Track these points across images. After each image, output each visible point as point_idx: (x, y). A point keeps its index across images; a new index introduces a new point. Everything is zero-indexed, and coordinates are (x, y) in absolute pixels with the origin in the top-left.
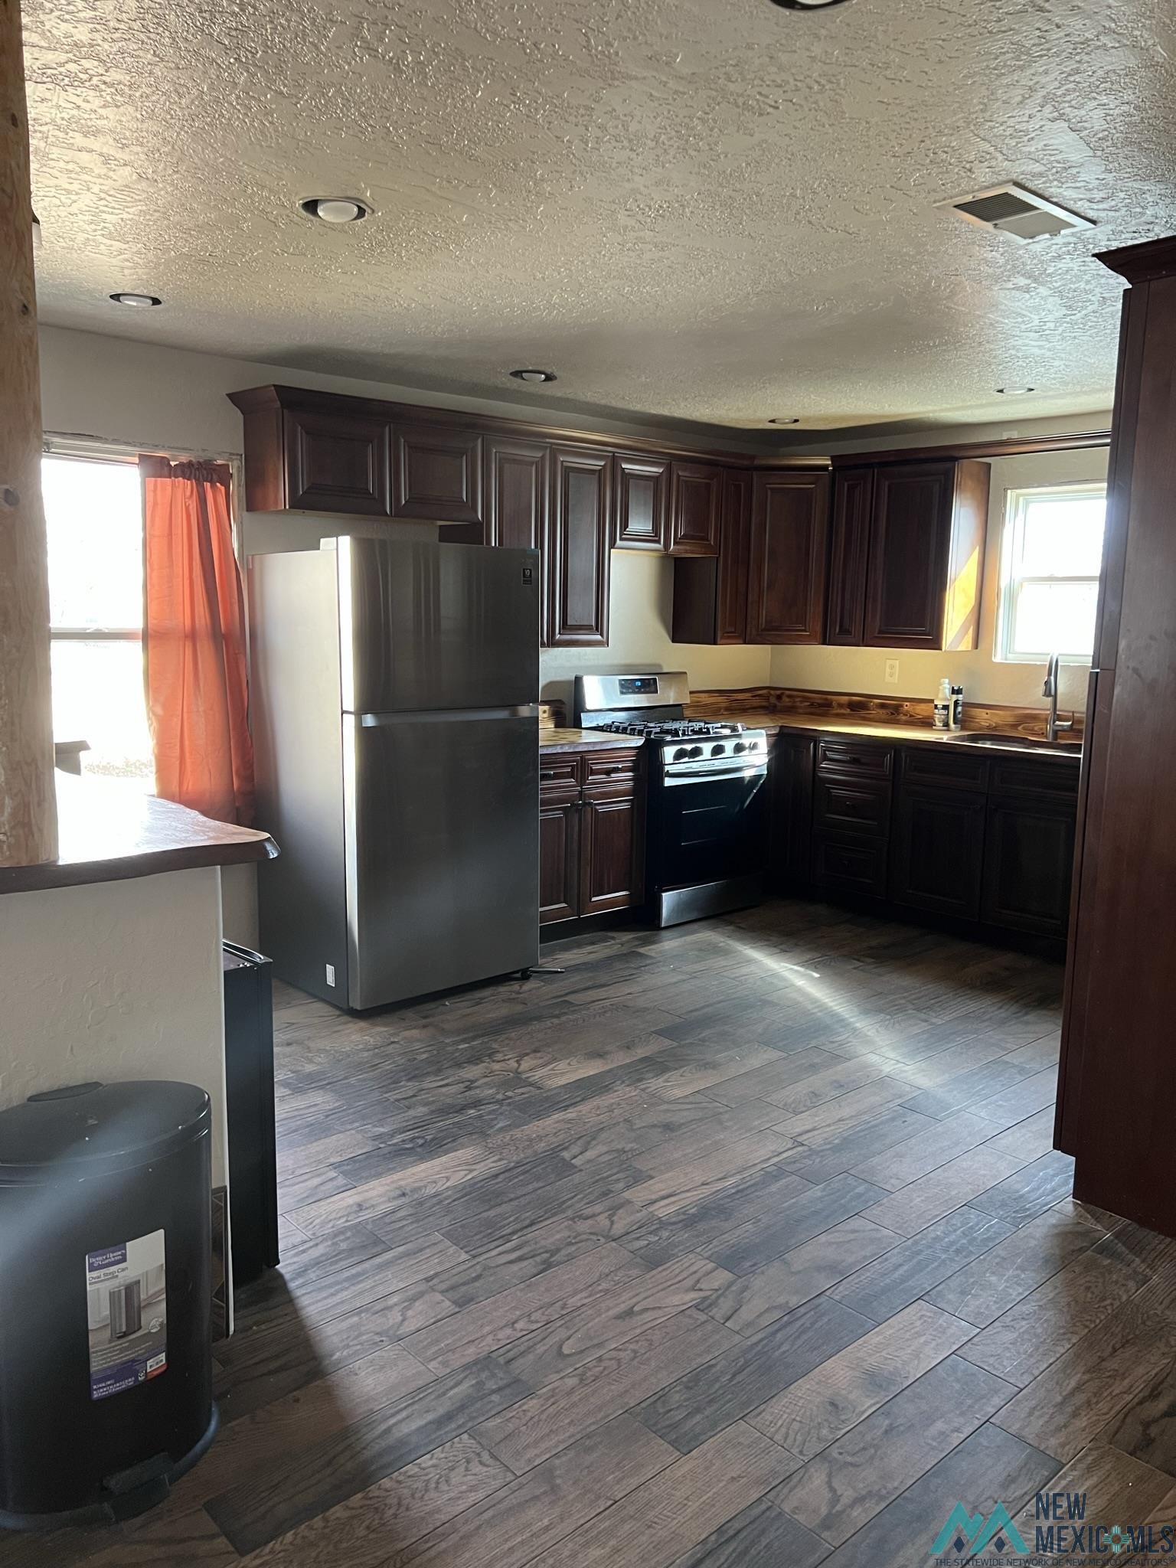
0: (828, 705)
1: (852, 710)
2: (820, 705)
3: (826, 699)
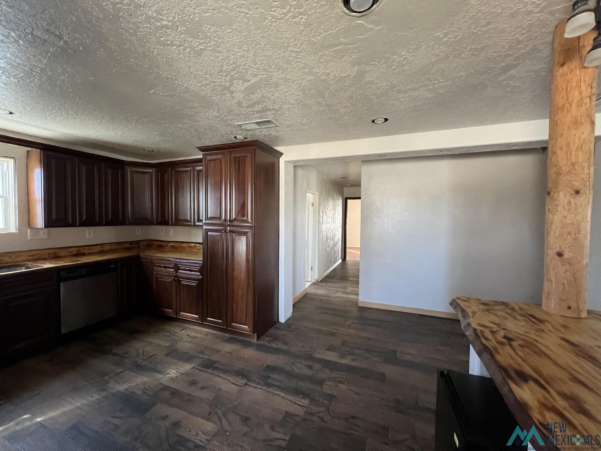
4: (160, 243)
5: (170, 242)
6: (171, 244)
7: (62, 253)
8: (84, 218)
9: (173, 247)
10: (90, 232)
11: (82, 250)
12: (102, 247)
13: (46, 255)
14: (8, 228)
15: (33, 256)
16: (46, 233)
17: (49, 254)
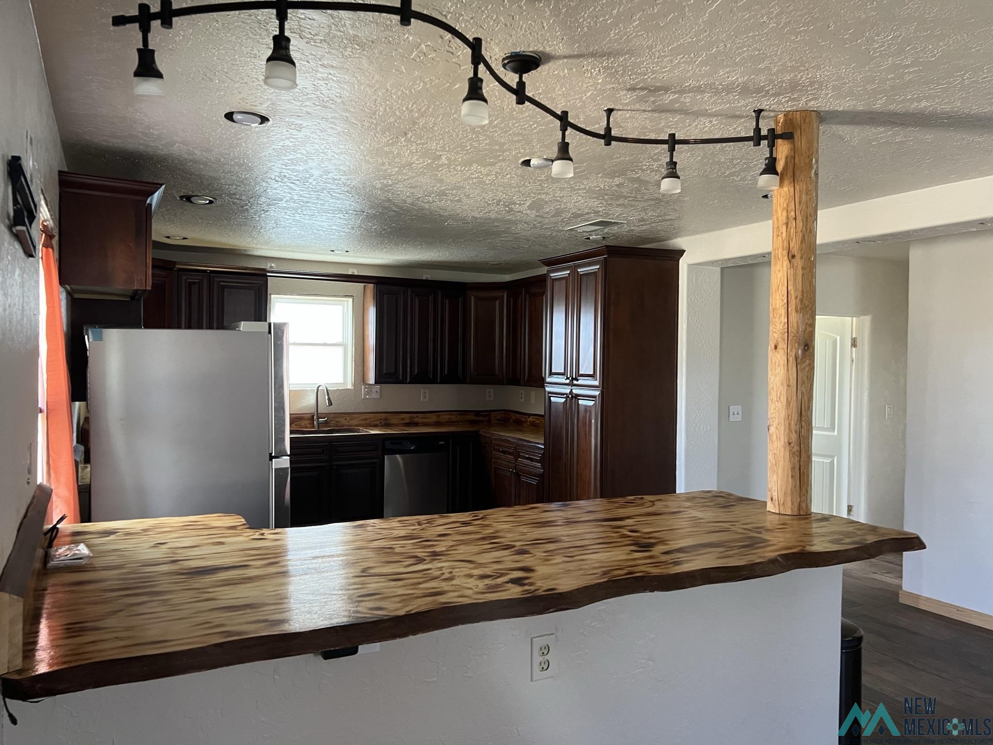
4: (518, 416)
6: (531, 419)
7: (394, 420)
8: (416, 372)
9: (533, 424)
10: (425, 393)
11: (415, 418)
12: (438, 416)
13: (377, 420)
14: (345, 383)
15: (366, 419)
16: (379, 391)
17: (380, 420)
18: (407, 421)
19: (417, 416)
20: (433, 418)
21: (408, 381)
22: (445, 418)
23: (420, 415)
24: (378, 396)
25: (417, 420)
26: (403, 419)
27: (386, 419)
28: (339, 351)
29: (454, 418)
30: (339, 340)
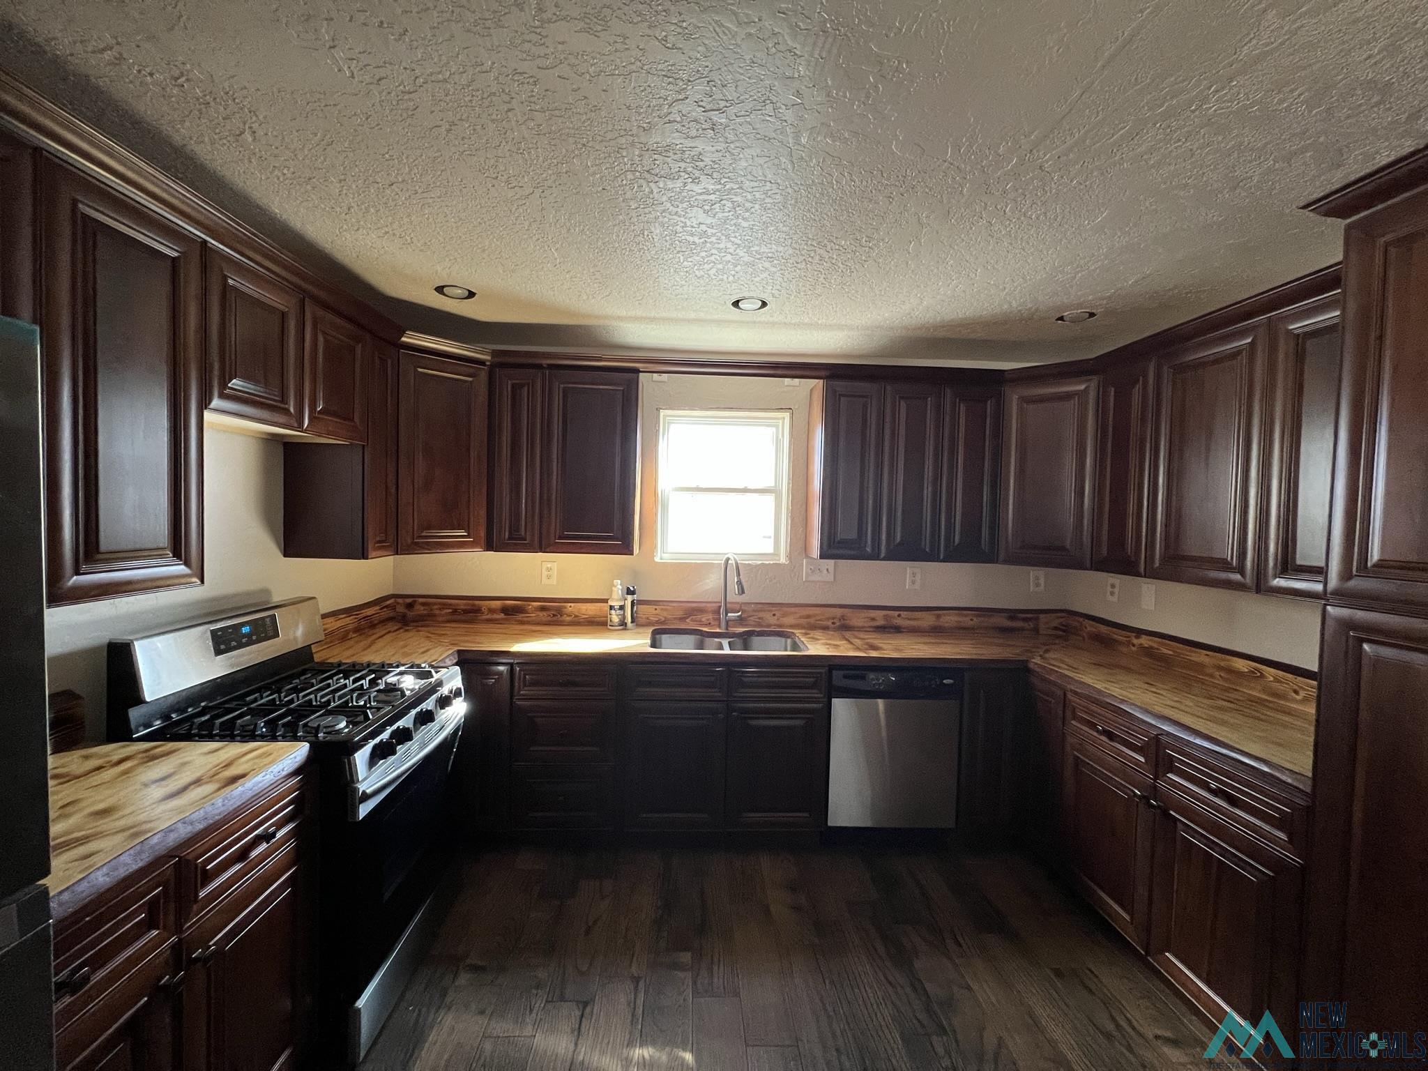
0: (478, 610)
1: (505, 615)
2: (466, 612)
3: (474, 605)
4: (1104, 629)
5: (1140, 632)
6: (1145, 641)
7: (858, 619)
8: (898, 539)
9: (1148, 652)
10: (914, 574)
11: (894, 617)
12: (938, 616)
13: (828, 619)
14: (776, 554)
15: (808, 617)
16: (831, 569)
17: (833, 618)
18: (881, 622)
19: (899, 616)
20: (928, 620)
21: (883, 555)
22: (950, 620)
23: (904, 614)
24: (830, 578)
25: (899, 622)
26: (873, 619)
27: (843, 618)
28: (770, 499)
29: (966, 621)
30: (770, 483)
